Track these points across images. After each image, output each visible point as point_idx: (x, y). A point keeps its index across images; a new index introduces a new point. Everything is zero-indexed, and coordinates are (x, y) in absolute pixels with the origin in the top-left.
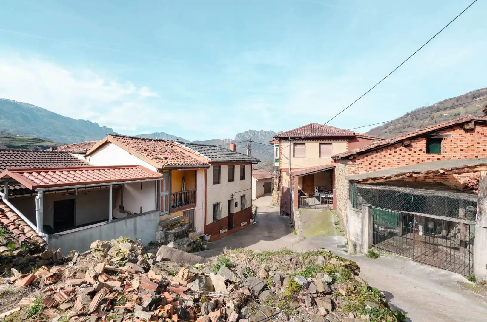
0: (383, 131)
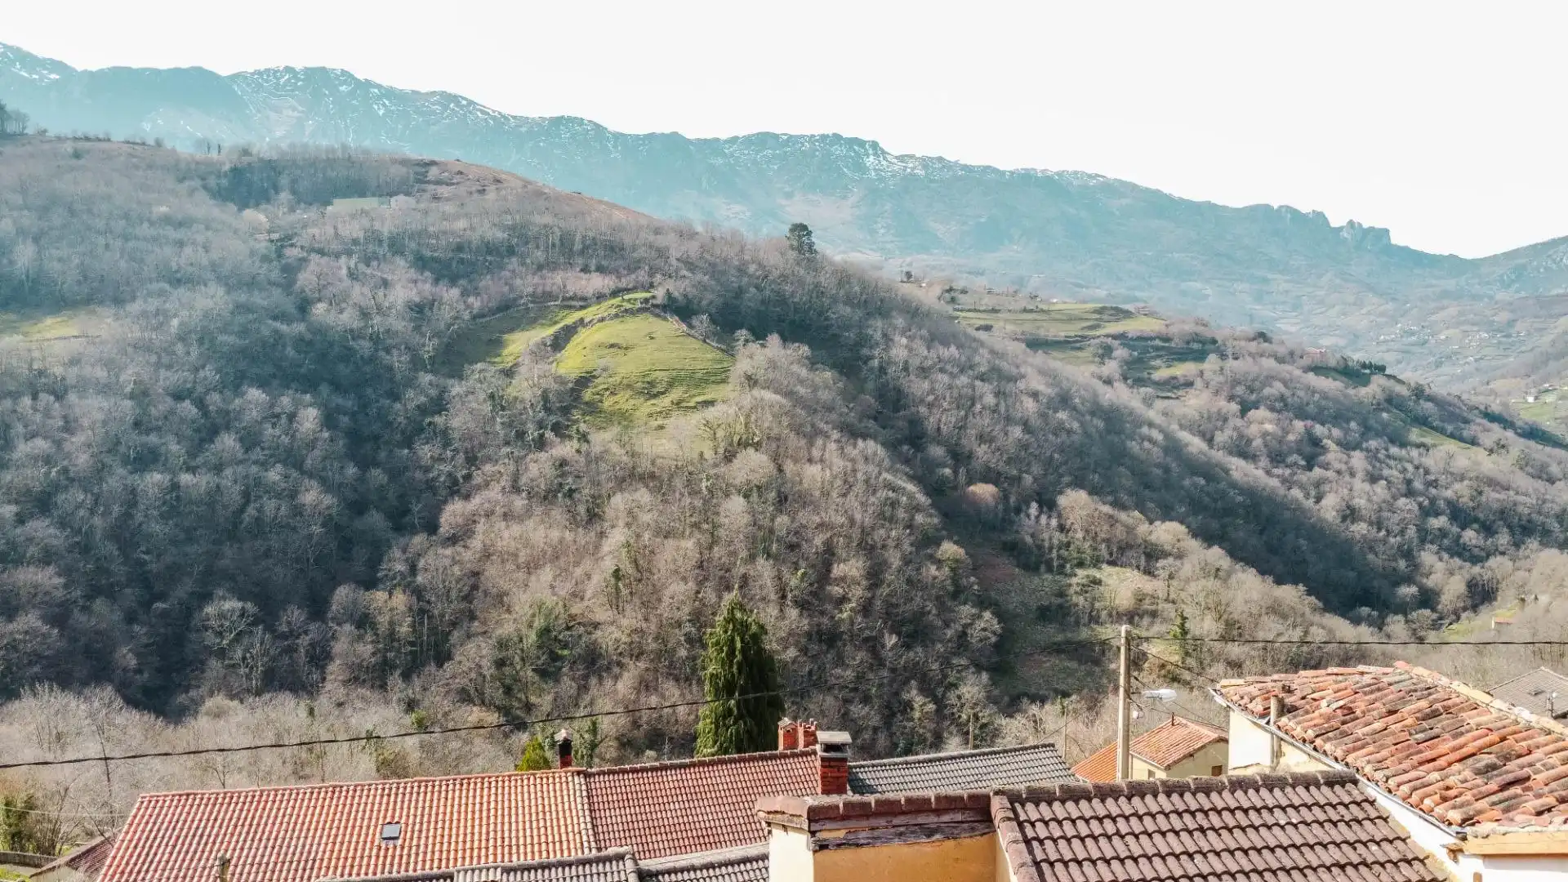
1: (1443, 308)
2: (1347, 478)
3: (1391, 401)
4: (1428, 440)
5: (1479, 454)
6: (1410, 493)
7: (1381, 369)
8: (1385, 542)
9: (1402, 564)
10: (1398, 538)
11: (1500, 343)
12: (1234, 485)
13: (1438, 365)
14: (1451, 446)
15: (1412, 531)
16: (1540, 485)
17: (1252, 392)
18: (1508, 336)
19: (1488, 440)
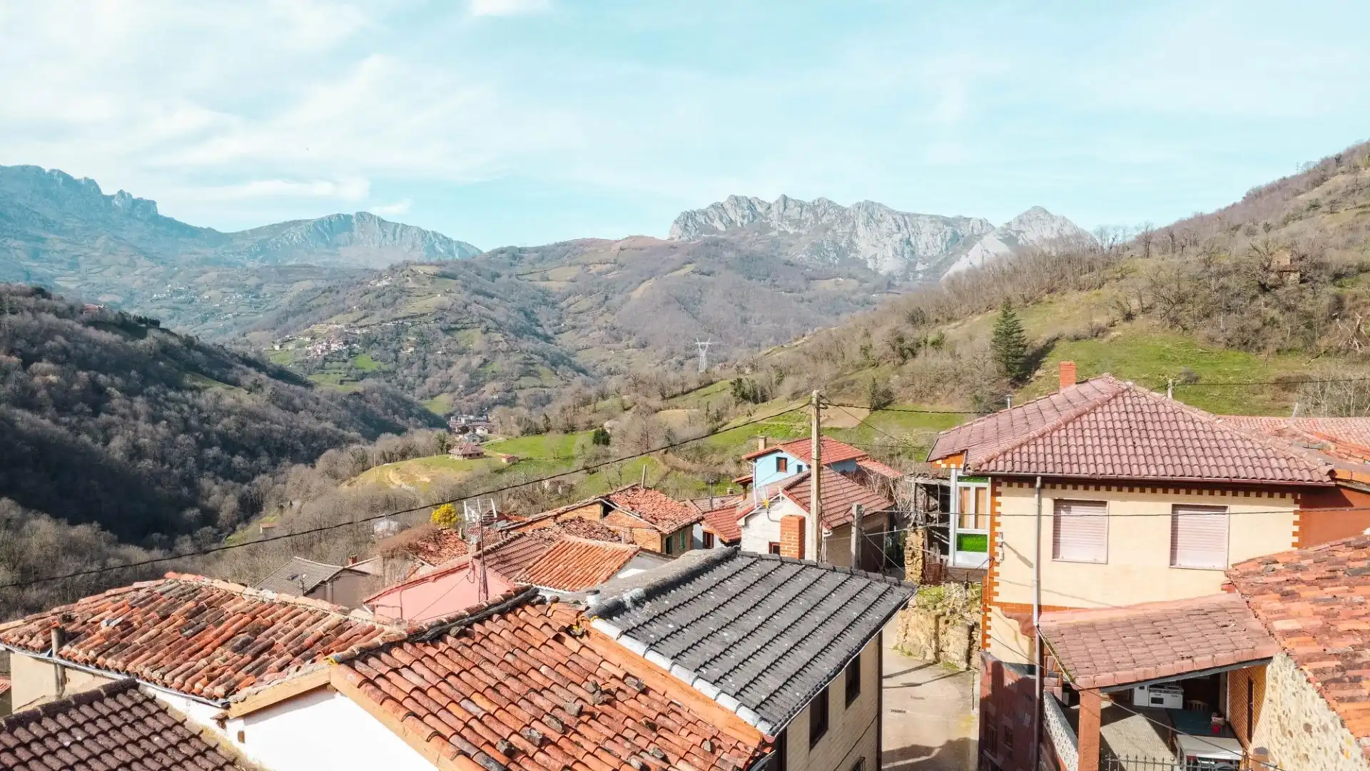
0: (1300, 197)
1: (205, 273)
2: (132, 421)
3: (166, 351)
4: (199, 384)
5: (242, 394)
6: (187, 430)
7: (155, 323)
8: (169, 473)
9: (185, 491)
10: (180, 470)
11: (251, 303)
12: (19, 435)
13: (204, 320)
14: (219, 388)
15: (191, 461)
16: (287, 414)
17: (33, 346)
18: (257, 297)
19: (247, 381)
